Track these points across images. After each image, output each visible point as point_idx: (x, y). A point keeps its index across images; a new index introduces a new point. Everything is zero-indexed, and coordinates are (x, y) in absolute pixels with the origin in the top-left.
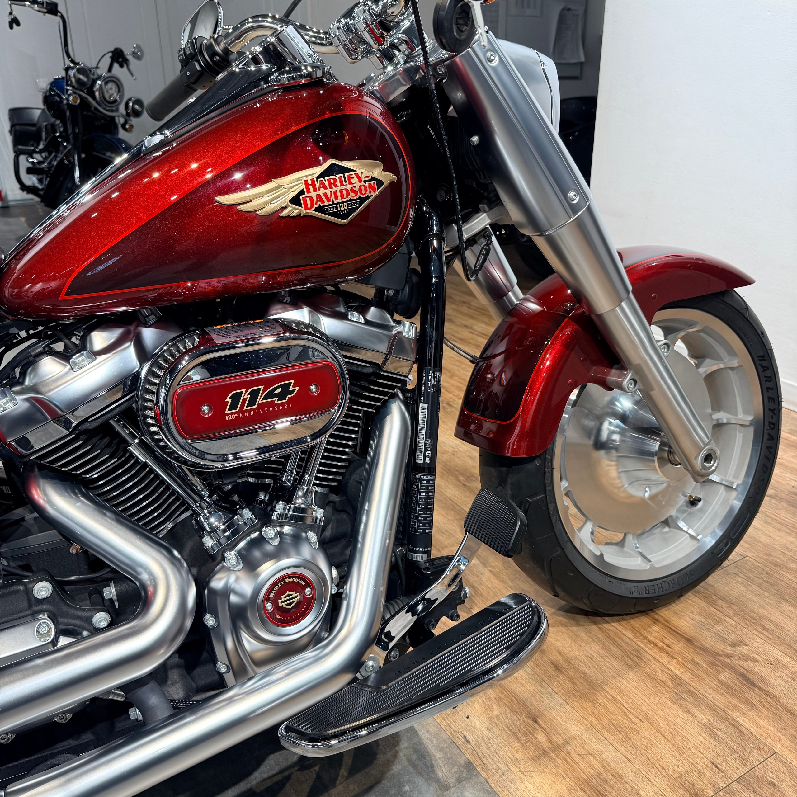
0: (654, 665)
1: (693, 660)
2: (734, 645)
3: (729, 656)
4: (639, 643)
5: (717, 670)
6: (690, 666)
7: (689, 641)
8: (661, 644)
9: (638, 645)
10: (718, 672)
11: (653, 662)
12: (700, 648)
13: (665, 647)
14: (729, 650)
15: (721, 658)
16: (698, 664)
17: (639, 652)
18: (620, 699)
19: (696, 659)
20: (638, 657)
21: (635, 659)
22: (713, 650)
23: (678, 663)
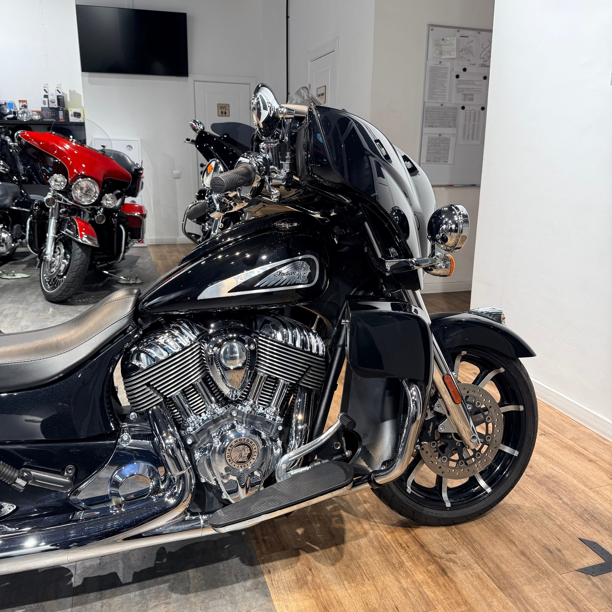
0: (394, 555)
1: (418, 556)
2: (447, 553)
3: (441, 558)
4: (392, 543)
6: (415, 559)
7: (422, 546)
8: (405, 545)
9: (391, 544)
10: (429, 565)
11: (394, 553)
12: (426, 551)
13: (406, 547)
14: (443, 555)
15: (436, 558)
16: (420, 558)
17: (389, 547)
18: (363, 567)
19: (420, 556)
20: (387, 549)
21: (385, 550)
22: (434, 553)
23: (409, 556)
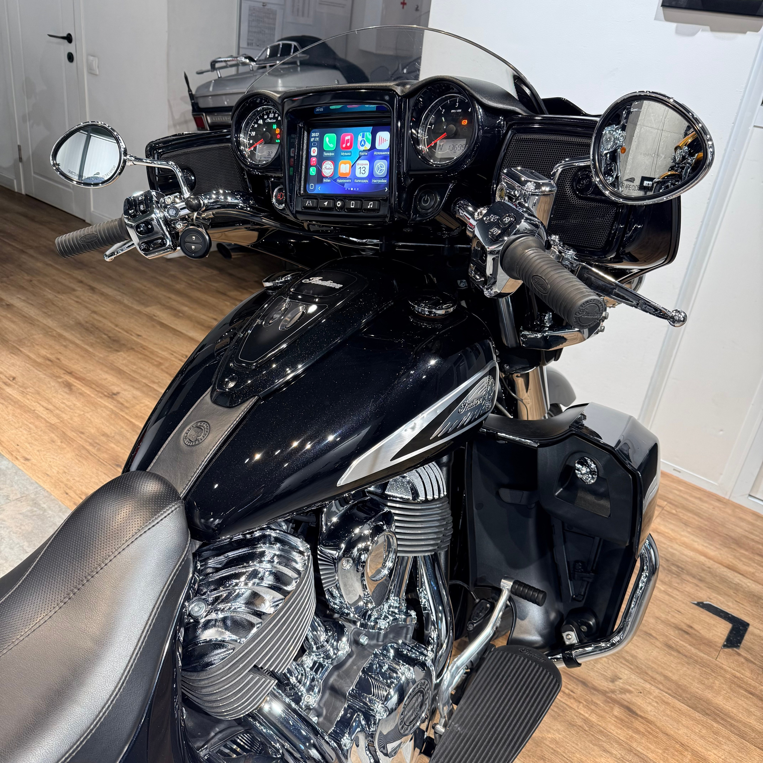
5: (610, 707)
6: (593, 707)
7: (584, 683)
10: (612, 709)
12: (594, 689)
13: (570, 693)
15: (609, 695)
16: (597, 704)
23: (584, 706)
